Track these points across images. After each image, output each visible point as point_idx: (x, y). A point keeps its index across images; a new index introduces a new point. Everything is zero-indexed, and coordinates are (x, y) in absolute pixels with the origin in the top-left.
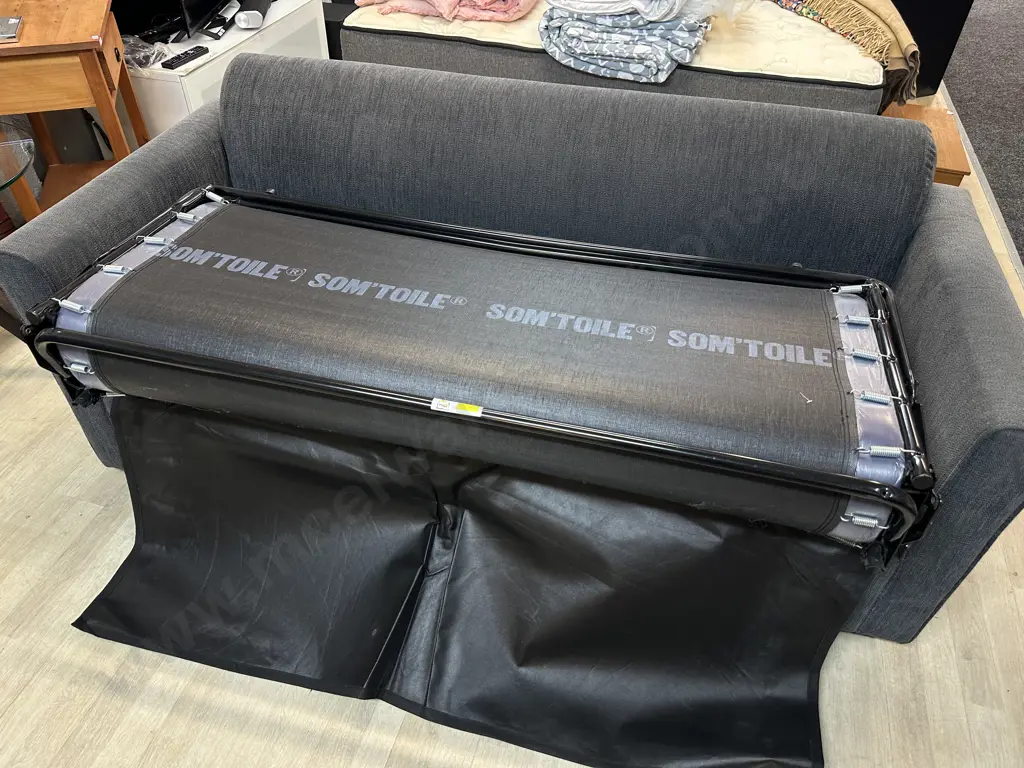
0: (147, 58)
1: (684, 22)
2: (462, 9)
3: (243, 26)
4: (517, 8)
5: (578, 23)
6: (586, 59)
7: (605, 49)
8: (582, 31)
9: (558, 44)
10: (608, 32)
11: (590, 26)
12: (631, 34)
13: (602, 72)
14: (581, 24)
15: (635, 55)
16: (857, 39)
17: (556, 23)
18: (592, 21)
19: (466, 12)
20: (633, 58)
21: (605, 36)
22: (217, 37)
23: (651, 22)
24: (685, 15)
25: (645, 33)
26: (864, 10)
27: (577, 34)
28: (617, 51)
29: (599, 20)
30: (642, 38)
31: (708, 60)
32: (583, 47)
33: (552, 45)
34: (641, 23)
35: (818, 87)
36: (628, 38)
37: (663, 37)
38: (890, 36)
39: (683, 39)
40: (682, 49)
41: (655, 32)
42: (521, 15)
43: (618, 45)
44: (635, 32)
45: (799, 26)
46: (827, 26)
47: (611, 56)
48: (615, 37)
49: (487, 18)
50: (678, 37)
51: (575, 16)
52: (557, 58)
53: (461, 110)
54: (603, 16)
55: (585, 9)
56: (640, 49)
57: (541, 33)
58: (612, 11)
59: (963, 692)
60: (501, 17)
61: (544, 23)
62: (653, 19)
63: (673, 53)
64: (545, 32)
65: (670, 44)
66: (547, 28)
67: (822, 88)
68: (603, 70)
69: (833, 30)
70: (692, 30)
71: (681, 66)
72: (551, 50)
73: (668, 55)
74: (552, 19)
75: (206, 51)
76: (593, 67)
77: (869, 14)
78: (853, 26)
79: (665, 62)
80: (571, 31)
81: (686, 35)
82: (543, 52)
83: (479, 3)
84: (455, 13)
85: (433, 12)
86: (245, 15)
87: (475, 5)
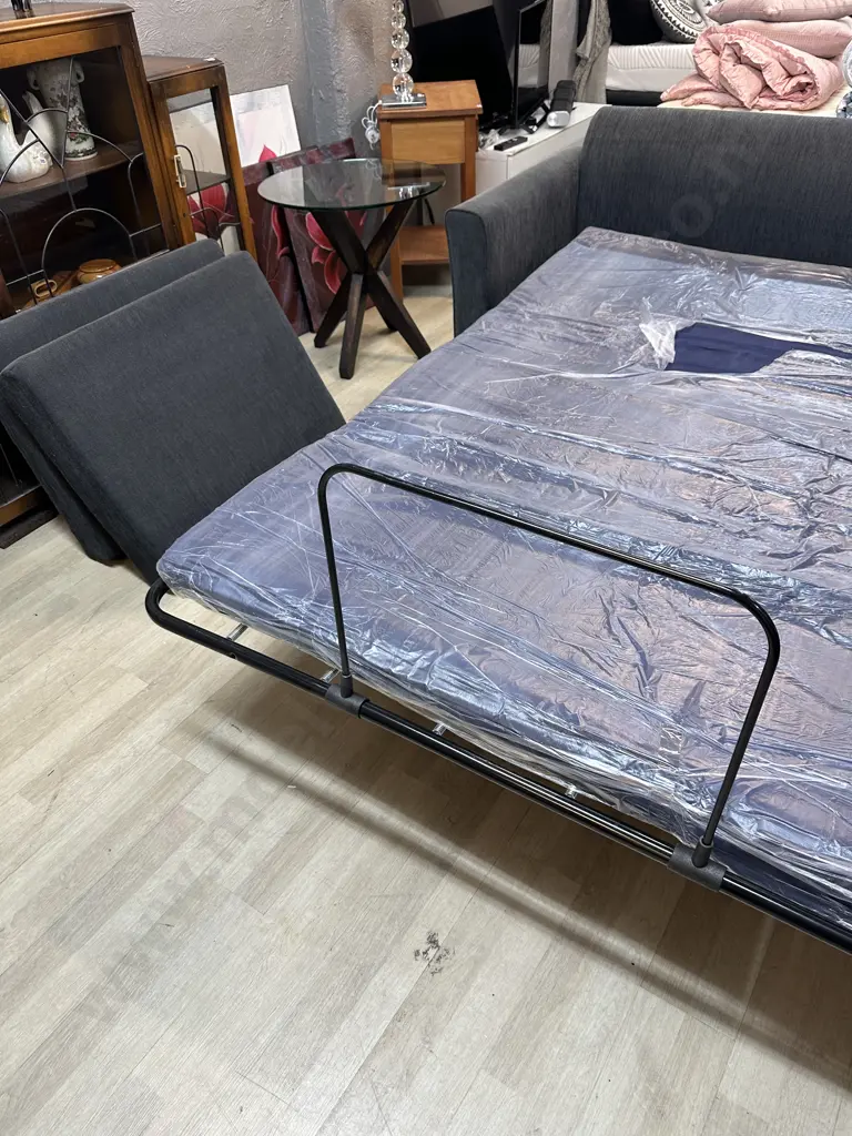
0: (484, 141)
2: (761, 100)
3: (553, 125)
4: (816, 96)
19: (765, 102)
22: (531, 132)
42: (818, 103)
49: (784, 107)
61: (844, 106)
64: (842, 113)
66: (845, 109)
74: (851, 101)
75: (526, 140)
83: (779, 93)
84: (755, 102)
85: (735, 102)
86: (553, 115)
87: (774, 96)
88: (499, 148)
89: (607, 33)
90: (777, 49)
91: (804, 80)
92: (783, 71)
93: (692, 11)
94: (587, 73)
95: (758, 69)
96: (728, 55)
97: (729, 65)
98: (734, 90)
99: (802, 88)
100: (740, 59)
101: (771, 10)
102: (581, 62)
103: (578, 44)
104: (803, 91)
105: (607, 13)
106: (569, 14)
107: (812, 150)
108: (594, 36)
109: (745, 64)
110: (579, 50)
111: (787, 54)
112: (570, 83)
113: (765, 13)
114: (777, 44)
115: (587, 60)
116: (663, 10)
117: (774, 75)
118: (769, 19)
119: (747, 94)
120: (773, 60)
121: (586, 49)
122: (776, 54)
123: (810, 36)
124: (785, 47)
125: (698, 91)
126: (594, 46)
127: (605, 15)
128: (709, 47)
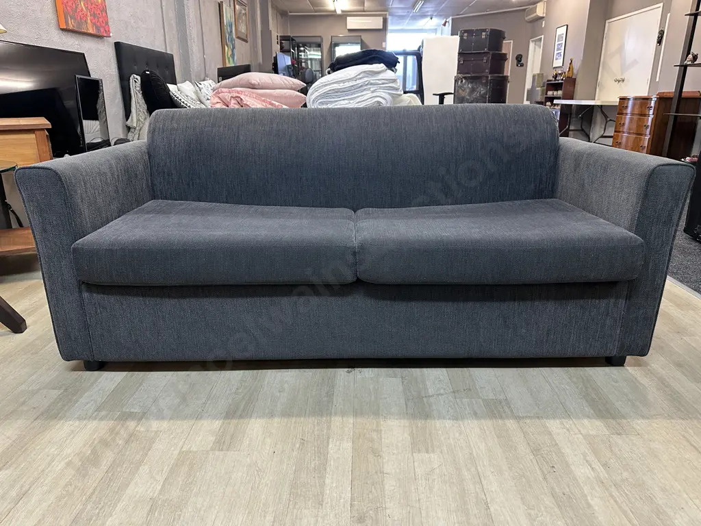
89: (146, 113)
90: (264, 101)
94: (137, 136)
96: (235, 104)
100: (242, 106)
101: (254, 82)
102: (131, 130)
103: (127, 120)
108: (138, 115)
110: (129, 123)
111: (270, 103)
115: (135, 128)
116: (180, 100)
118: (253, 88)
121: (133, 122)
122: (264, 104)
123: (280, 97)
126: (138, 120)
127: (142, 101)
128: (219, 101)
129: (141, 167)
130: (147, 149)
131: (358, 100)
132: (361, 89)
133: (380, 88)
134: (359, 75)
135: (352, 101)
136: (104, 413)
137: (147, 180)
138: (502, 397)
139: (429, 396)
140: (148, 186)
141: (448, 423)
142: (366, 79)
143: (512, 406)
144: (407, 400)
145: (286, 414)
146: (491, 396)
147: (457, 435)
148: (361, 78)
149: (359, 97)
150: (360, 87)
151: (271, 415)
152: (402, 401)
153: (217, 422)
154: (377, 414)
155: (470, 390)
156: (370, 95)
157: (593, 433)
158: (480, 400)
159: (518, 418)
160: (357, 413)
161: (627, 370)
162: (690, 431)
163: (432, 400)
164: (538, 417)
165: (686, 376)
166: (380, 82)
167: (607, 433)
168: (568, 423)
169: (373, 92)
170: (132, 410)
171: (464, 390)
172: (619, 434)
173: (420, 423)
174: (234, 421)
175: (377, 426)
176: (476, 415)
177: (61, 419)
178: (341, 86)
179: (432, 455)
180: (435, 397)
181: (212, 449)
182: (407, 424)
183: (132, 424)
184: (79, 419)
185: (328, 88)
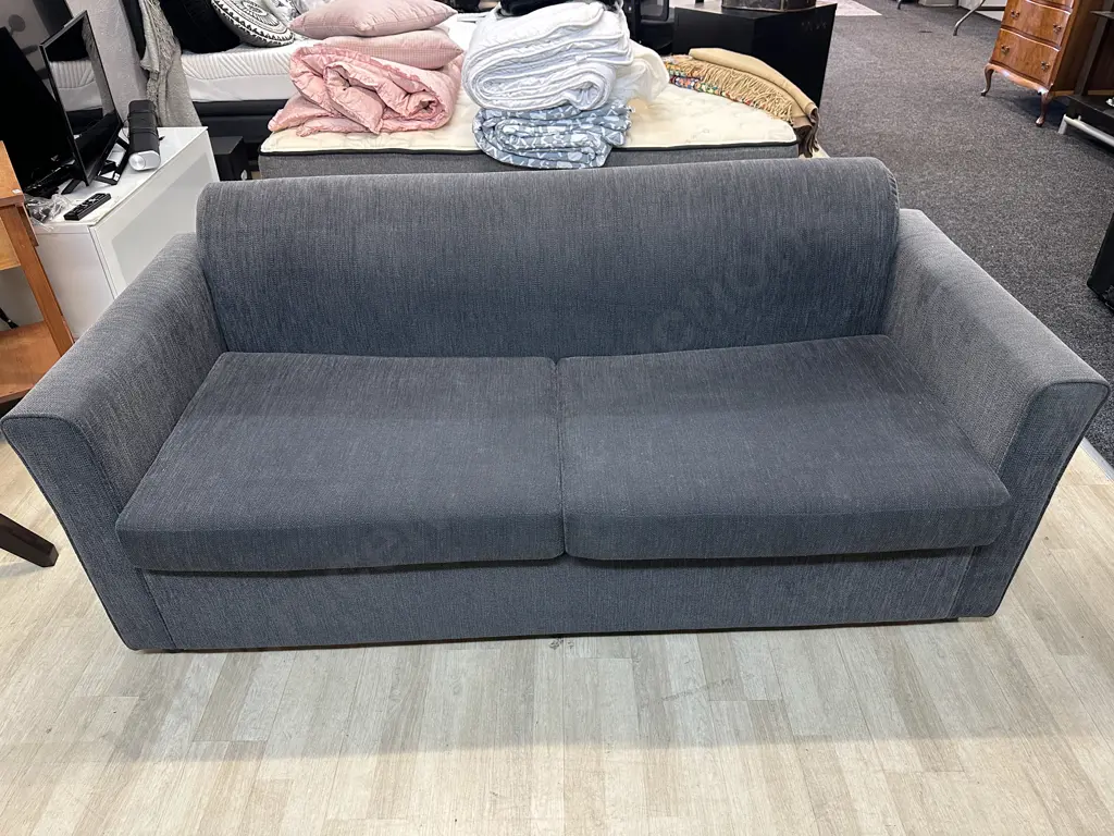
0: (47, 212)
1: (613, 107)
2: (386, 122)
3: (140, 168)
4: (443, 114)
5: (512, 121)
6: (524, 154)
7: (543, 142)
8: (517, 128)
9: (495, 142)
10: (543, 126)
11: (526, 122)
12: (565, 125)
13: (542, 164)
14: (516, 121)
15: (573, 144)
16: (761, 105)
17: (490, 123)
18: (525, 117)
19: (391, 124)
20: (571, 147)
21: (540, 129)
22: (113, 182)
23: (582, 111)
24: (612, 101)
25: (578, 122)
26: (759, 79)
27: (513, 131)
28: (555, 142)
29: (533, 115)
30: (576, 127)
31: (638, 140)
32: (521, 144)
33: (489, 145)
34: (574, 112)
35: (743, 150)
36: (563, 129)
37: (596, 124)
38: (790, 98)
39: (614, 123)
40: (615, 133)
41: (588, 120)
43: (554, 137)
44: (569, 122)
45: (704, 101)
46: (729, 97)
47: (549, 148)
48: (551, 129)
49: (414, 128)
50: (611, 122)
51: (509, 114)
52: (496, 157)
53: (465, 206)
54: (537, 111)
55: (518, 106)
56: (576, 138)
57: (476, 135)
58: (544, 105)
59: (1048, 647)
60: (427, 125)
61: (478, 125)
62: (585, 108)
63: (608, 138)
64: (480, 133)
65: (603, 130)
66: (481, 129)
67: (747, 150)
68: (542, 163)
69: (735, 101)
70: (621, 114)
71: (615, 149)
72: (489, 149)
73: (602, 139)
74: (485, 120)
75: (108, 197)
76: (531, 161)
77: (765, 82)
78: (752, 94)
79: (602, 147)
80: (506, 129)
81: (615, 119)
82: (481, 152)
83: (404, 114)
84: (380, 126)
85: (359, 128)
86: (135, 158)
87: (398, 117)
88: (73, 216)
89: (173, 44)
90: (386, 68)
91: (426, 98)
92: (399, 90)
93: (264, 13)
94: (163, 87)
95: (372, 91)
96: (334, 79)
97: (338, 89)
98: (354, 116)
99: (426, 106)
100: (348, 82)
101: (364, 27)
102: (152, 76)
103: (142, 56)
104: (426, 108)
105: (165, 21)
106: (117, 24)
107: (498, 219)
108: (159, 48)
109: (357, 86)
110: (145, 62)
111: (397, 72)
112: (146, 103)
113: (358, 29)
114: (385, 62)
115: (158, 73)
116: (231, 14)
117: (391, 95)
118: (364, 36)
119: (370, 119)
120: (385, 79)
121: (152, 59)
122: (387, 73)
123: (414, 49)
124: (394, 65)
125: (312, 118)
126: (161, 58)
127: (163, 23)
128: (307, 69)
129: (196, 307)
130: (200, 265)
131: (554, 77)
132: (558, 56)
133: (593, 56)
134: (555, 32)
135: (542, 80)
136: (204, 745)
137: (209, 322)
138: (775, 697)
139: (673, 698)
140: (211, 332)
141: (698, 752)
142: (567, 40)
143: (790, 715)
144: (640, 707)
145: (468, 742)
146: (761, 696)
147: (710, 776)
148: (557, 39)
149: (555, 71)
150: (556, 54)
151: (446, 745)
152: (633, 708)
153: (371, 758)
154: (596, 739)
155: (731, 682)
156: (575, 69)
157: (900, 768)
158: (745, 703)
159: (796, 740)
160: (571, 737)
161: (961, 629)
162: (1036, 759)
163: (677, 705)
164: (825, 737)
165: (1045, 639)
166: (593, 46)
167: (920, 767)
168: (867, 747)
169: (579, 63)
170: (246, 738)
171: (723, 683)
172: (936, 770)
173: (658, 753)
174: (394, 757)
175: (598, 762)
176: (738, 737)
177: (146, 758)
178: (523, 52)
179: (675, 820)
180: (681, 698)
181: (369, 816)
182: (640, 759)
183: (249, 766)
184: (172, 758)
185: (499, 56)
